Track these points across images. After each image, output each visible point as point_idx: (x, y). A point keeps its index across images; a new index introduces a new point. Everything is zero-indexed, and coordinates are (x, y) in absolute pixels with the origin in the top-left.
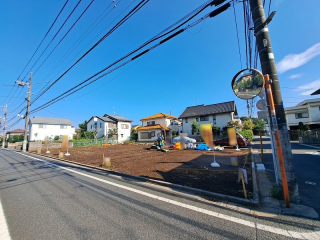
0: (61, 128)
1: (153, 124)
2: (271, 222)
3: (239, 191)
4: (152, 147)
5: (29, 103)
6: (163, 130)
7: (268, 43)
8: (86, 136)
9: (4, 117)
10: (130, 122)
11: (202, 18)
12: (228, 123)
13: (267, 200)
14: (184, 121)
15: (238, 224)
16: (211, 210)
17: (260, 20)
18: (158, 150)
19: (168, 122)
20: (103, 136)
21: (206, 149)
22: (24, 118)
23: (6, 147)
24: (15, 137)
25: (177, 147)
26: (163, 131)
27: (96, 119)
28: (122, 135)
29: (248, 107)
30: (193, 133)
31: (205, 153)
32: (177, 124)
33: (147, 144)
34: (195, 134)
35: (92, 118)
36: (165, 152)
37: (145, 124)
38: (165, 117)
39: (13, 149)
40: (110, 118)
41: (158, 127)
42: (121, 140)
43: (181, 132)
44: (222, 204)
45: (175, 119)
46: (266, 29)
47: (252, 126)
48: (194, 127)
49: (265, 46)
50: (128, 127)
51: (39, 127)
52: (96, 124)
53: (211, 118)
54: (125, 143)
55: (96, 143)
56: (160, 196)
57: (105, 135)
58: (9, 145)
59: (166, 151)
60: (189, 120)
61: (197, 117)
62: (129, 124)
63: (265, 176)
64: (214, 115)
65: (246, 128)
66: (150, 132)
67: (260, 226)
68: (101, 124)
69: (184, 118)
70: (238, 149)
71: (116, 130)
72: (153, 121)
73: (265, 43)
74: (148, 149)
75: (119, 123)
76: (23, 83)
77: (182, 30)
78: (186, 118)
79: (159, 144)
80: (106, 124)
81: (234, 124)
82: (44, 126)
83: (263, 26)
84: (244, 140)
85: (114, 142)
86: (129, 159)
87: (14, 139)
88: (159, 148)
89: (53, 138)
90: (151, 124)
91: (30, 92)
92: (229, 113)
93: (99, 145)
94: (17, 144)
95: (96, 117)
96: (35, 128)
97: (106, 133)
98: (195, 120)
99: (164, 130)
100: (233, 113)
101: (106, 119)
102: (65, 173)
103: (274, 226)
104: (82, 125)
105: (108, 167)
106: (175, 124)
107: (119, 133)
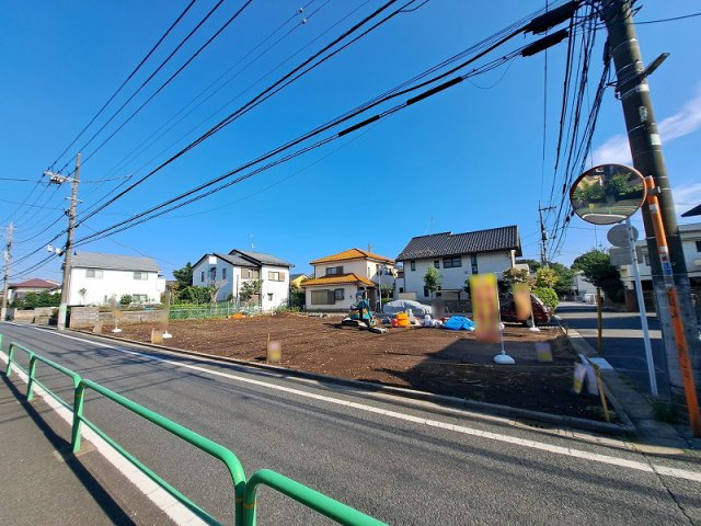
0: (135, 278)
1: (340, 272)
2: (680, 463)
3: (588, 408)
4: (345, 323)
5: (74, 222)
6: (362, 285)
7: (650, 116)
8: (192, 295)
9: (6, 253)
10: (287, 267)
11: (504, 58)
12: (506, 273)
13: (648, 424)
14: (408, 268)
15: (618, 467)
16: (548, 443)
17: (633, 67)
18: (362, 329)
19: (372, 268)
20: (231, 297)
21: (466, 326)
22: (61, 254)
23: (8, 318)
24: (30, 297)
25: (403, 323)
26: (362, 288)
27: (213, 261)
28: (270, 295)
29: (544, 239)
30: (426, 294)
31: (465, 335)
32: (391, 274)
33: (329, 315)
34: (432, 295)
35: (206, 257)
36: (379, 332)
37: (321, 271)
38: (365, 257)
39: (28, 323)
40: (245, 257)
41: (351, 278)
42: (268, 306)
43: (401, 290)
44: (562, 433)
45: (387, 262)
46: (644, 87)
47: (553, 279)
48: (430, 280)
49: (643, 119)
50: (284, 277)
51: (88, 276)
52: (213, 269)
53: (467, 263)
54: (278, 314)
55: (216, 311)
56: (428, 418)
57: (235, 295)
58: (17, 314)
59: (382, 330)
60: (418, 266)
61: (436, 259)
62: (286, 273)
63: (621, 381)
64: (474, 255)
65: (540, 284)
66: (332, 289)
67: (663, 470)
68: (224, 270)
69: (409, 260)
70: (534, 329)
71: (257, 285)
72: (340, 265)
73: (644, 114)
74: (337, 326)
75: (265, 270)
76: (61, 178)
77: (459, 80)
78: (413, 261)
79: (361, 315)
80: (237, 271)
81: (519, 276)
82: (97, 273)
83: (639, 79)
84: (545, 309)
85: (254, 311)
86: (309, 346)
87: (29, 300)
88: (363, 324)
89: (118, 299)
90: (334, 271)
91: (75, 196)
92: (507, 250)
93: (222, 318)
94: (38, 312)
95: (215, 255)
96: (78, 278)
97: (236, 290)
98: (432, 265)
99: (365, 286)
100: (513, 251)
101: (235, 259)
102: (190, 374)
103: (690, 469)
104: (181, 272)
105: (277, 363)
106: (387, 274)
107: (265, 290)
